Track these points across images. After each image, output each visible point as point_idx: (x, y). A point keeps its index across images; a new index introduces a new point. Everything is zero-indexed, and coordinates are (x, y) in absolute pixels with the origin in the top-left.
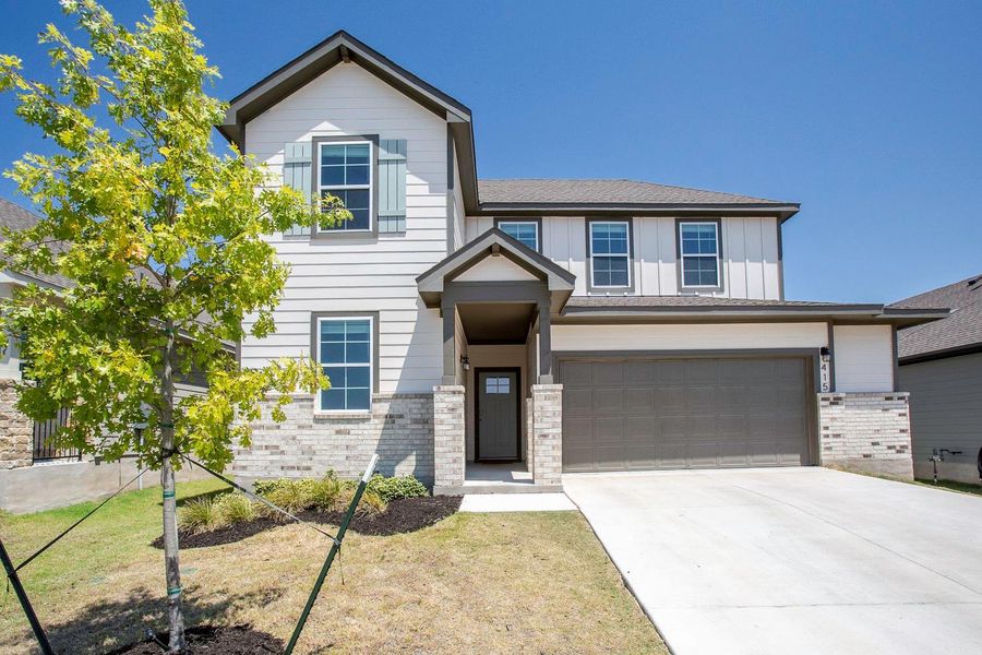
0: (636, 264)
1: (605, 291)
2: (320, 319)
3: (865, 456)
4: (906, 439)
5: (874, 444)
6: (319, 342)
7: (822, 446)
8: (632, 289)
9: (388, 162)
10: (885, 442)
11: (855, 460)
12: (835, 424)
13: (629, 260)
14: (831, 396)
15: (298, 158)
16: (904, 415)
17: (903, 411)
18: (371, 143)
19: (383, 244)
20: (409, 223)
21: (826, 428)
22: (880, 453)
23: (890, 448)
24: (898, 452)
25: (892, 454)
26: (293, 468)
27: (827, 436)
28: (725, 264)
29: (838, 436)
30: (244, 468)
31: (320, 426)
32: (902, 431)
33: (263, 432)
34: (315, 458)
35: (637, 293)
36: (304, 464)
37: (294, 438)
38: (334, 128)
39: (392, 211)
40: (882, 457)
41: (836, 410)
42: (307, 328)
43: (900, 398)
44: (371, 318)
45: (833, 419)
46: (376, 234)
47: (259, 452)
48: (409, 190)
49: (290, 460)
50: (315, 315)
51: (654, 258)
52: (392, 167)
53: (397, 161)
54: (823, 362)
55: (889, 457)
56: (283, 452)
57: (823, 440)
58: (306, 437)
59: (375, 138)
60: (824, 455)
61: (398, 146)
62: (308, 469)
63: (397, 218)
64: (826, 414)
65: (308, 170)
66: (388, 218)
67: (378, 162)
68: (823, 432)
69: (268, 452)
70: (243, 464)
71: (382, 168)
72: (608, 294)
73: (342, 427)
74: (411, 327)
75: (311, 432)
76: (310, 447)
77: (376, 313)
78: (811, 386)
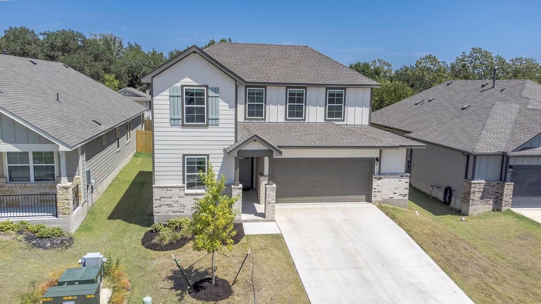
0: (307, 107)
1: (293, 120)
2: (186, 157)
3: (390, 198)
4: (407, 192)
5: (394, 193)
6: (186, 165)
7: (373, 195)
8: (305, 120)
9: (212, 97)
10: (398, 192)
11: (387, 199)
12: (379, 187)
13: (304, 106)
14: (378, 177)
15: (176, 94)
16: (407, 182)
17: (407, 181)
18: (205, 88)
19: (210, 129)
20: (220, 121)
21: (375, 189)
22: (397, 197)
23: (400, 195)
24: (403, 196)
25: (401, 197)
26: (177, 212)
27: (375, 192)
28: (346, 108)
29: (379, 192)
30: (158, 212)
31: (187, 196)
32: (406, 189)
33: (165, 199)
34: (185, 208)
35: (307, 121)
36: (181, 211)
37: (177, 201)
38: (192, 81)
39: (214, 117)
40: (397, 198)
41: (379, 182)
42: (181, 160)
43: (406, 176)
44: (206, 157)
45: (378, 186)
46: (207, 125)
47: (164, 207)
48: (221, 108)
49: (176, 209)
50: (184, 155)
51: (315, 105)
52: (214, 99)
53: (216, 97)
54: (377, 163)
55: (399, 198)
56: (173, 206)
57: (373, 193)
58: (182, 201)
59: (207, 86)
60: (373, 199)
61: (216, 90)
62: (183, 212)
63: (216, 119)
64: (376, 183)
65: (180, 99)
66: (212, 119)
67: (208, 97)
68: (373, 190)
69: (167, 206)
70: (158, 211)
71: (210, 99)
72: (294, 121)
73: (196, 197)
74: (221, 160)
75: (183, 199)
76: (183, 204)
77: (208, 155)
78: (371, 172)
